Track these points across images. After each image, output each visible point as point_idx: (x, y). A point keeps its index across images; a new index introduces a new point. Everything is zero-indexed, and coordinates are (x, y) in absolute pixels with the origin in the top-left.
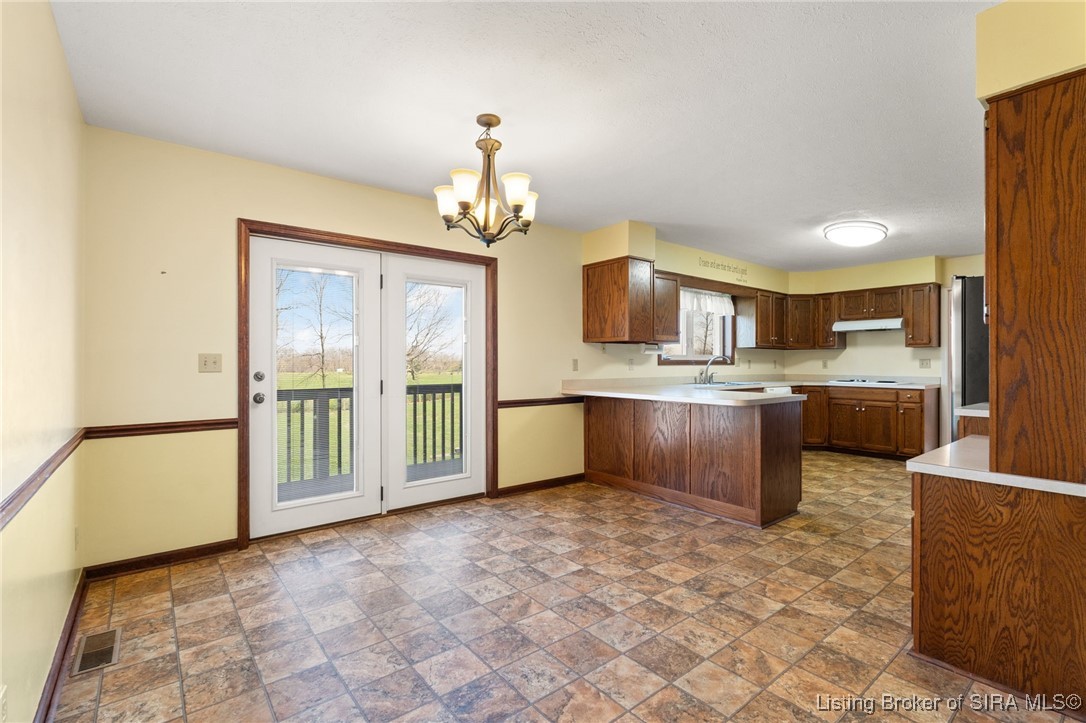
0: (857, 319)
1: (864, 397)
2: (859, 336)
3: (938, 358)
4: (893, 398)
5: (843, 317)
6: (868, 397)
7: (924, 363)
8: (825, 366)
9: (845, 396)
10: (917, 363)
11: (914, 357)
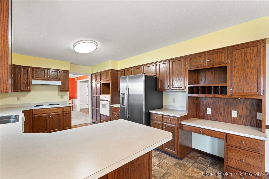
0: (41, 80)
1: (50, 112)
2: (37, 87)
3: (66, 95)
4: (62, 110)
5: (34, 78)
6: (52, 111)
7: (62, 97)
8: (19, 99)
9: (42, 113)
10: (60, 97)
11: (59, 95)
